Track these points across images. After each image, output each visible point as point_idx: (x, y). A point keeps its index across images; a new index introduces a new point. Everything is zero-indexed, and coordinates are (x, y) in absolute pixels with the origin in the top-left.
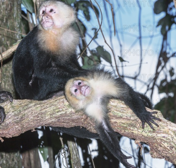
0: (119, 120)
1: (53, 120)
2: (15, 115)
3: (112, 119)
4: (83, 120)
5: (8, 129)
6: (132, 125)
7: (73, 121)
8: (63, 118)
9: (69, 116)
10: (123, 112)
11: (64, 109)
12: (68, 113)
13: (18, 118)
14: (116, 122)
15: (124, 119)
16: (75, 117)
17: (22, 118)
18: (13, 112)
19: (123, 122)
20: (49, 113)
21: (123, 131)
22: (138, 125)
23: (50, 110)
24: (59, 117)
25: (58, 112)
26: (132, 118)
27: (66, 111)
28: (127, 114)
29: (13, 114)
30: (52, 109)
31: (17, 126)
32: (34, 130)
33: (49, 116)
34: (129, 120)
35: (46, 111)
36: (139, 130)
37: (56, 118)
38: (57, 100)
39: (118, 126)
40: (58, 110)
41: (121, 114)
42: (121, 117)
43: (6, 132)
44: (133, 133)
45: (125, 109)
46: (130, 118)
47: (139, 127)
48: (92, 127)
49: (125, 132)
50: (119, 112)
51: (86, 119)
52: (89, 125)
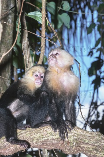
0: (86, 146)
1: (39, 144)
3: (82, 144)
4: (60, 144)
5: (6, 149)
6: (95, 149)
7: (53, 145)
8: (46, 142)
9: (50, 141)
10: (89, 140)
11: (47, 136)
12: (50, 139)
14: (84, 147)
15: (90, 145)
16: (55, 142)
19: (89, 147)
20: (36, 138)
21: (89, 154)
22: (100, 150)
23: (36, 136)
24: (43, 142)
25: (42, 138)
26: (96, 145)
27: (49, 137)
28: (92, 141)
30: (38, 136)
31: (12, 147)
32: (24, 151)
33: (36, 141)
34: (94, 145)
35: (33, 137)
36: (101, 154)
37: (41, 142)
38: (42, 129)
39: (85, 150)
40: (43, 136)
42: (88, 143)
43: (4, 151)
44: (96, 155)
45: (91, 137)
46: (95, 144)
47: (101, 151)
48: (66, 150)
49: (90, 154)
50: (86, 140)
51: (63, 143)
52: (65, 148)
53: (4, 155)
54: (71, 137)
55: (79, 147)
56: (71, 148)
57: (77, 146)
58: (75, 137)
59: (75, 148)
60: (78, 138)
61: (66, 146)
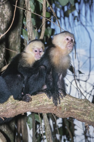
0: (75, 111)
1: (36, 108)
2: (12, 104)
3: (72, 109)
4: (53, 109)
5: (8, 112)
6: (83, 114)
7: (48, 109)
8: (42, 107)
9: (45, 106)
11: (43, 102)
12: (45, 104)
13: (14, 106)
14: (74, 112)
15: (79, 110)
16: (49, 107)
17: (16, 106)
18: (11, 102)
19: (78, 112)
20: (33, 104)
21: (78, 117)
22: (87, 114)
23: (34, 102)
24: (39, 107)
25: (38, 104)
26: (84, 110)
27: (44, 103)
28: (81, 107)
29: (11, 103)
30: (35, 102)
31: (13, 111)
32: (23, 114)
34: (82, 111)
35: (31, 103)
36: (88, 118)
38: (38, 96)
39: (75, 114)
40: (39, 102)
41: (77, 107)
42: (77, 109)
43: (6, 114)
44: (84, 119)
45: (80, 104)
46: (83, 109)
47: (88, 116)
48: (59, 114)
49: (79, 118)
50: (76, 106)
51: (56, 109)
52: (57, 112)
53: (6, 117)
54: (63, 103)
55: (69, 112)
56: (62, 112)
57: (68, 111)
58: (66, 103)
59: (66, 112)
60: (69, 105)
61: (59, 110)
